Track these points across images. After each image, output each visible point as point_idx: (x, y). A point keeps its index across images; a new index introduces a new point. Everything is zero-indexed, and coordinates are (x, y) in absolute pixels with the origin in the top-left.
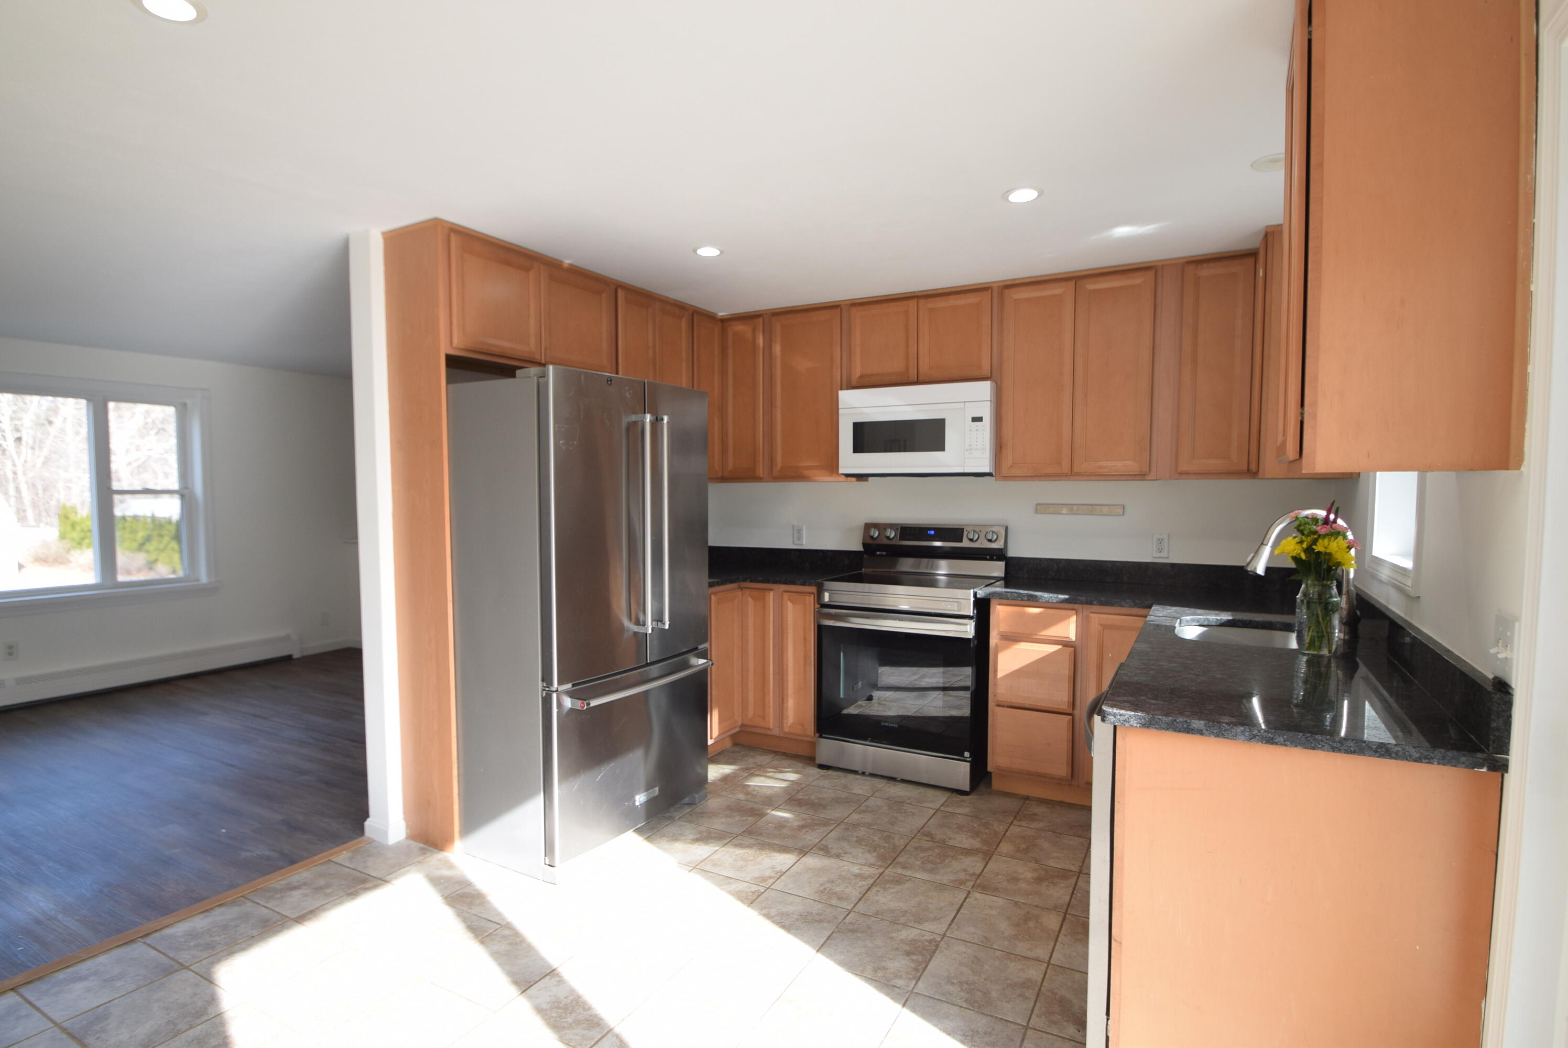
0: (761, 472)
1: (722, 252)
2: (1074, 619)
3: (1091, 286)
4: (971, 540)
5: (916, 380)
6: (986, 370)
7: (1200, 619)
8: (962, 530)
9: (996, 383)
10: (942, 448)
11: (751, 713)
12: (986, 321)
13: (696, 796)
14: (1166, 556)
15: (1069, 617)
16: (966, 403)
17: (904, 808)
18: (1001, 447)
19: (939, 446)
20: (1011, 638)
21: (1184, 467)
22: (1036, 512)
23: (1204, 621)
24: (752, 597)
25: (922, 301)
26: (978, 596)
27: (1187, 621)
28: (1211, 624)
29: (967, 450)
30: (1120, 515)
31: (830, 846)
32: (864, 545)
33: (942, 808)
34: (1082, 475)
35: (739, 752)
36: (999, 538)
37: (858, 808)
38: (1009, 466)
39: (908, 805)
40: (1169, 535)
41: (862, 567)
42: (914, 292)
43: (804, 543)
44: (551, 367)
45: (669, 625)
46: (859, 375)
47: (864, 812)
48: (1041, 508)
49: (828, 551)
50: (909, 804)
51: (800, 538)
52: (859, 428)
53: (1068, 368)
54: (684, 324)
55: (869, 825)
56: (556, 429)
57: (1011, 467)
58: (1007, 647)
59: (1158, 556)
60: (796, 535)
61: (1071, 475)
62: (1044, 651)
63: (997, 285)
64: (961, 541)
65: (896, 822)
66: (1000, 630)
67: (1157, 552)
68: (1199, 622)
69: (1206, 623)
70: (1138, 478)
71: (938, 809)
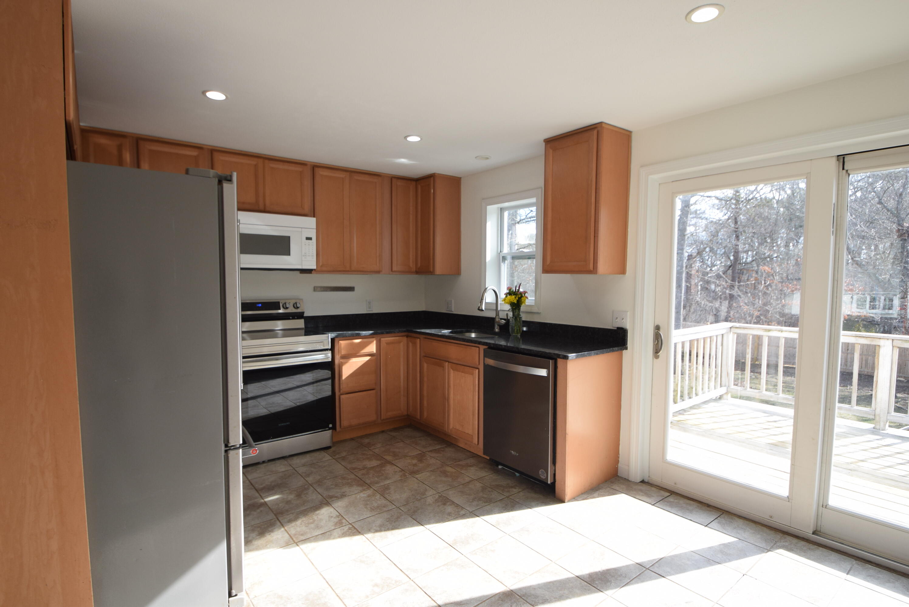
2: (375, 342)
4: (284, 308)
5: (264, 210)
6: (311, 211)
8: (279, 303)
9: (318, 219)
10: (289, 255)
12: (306, 183)
15: (373, 341)
16: (303, 229)
19: (286, 251)
20: (347, 357)
22: (314, 291)
25: (267, 161)
26: (332, 337)
29: (303, 256)
40: (372, 300)
48: (317, 289)
52: (242, 237)
53: (347, 216)
57: (321, 266)
58: (346, 363)
62: (362, 361)
63: (310, 164)
64: (280, 309)
66: (342, 354)
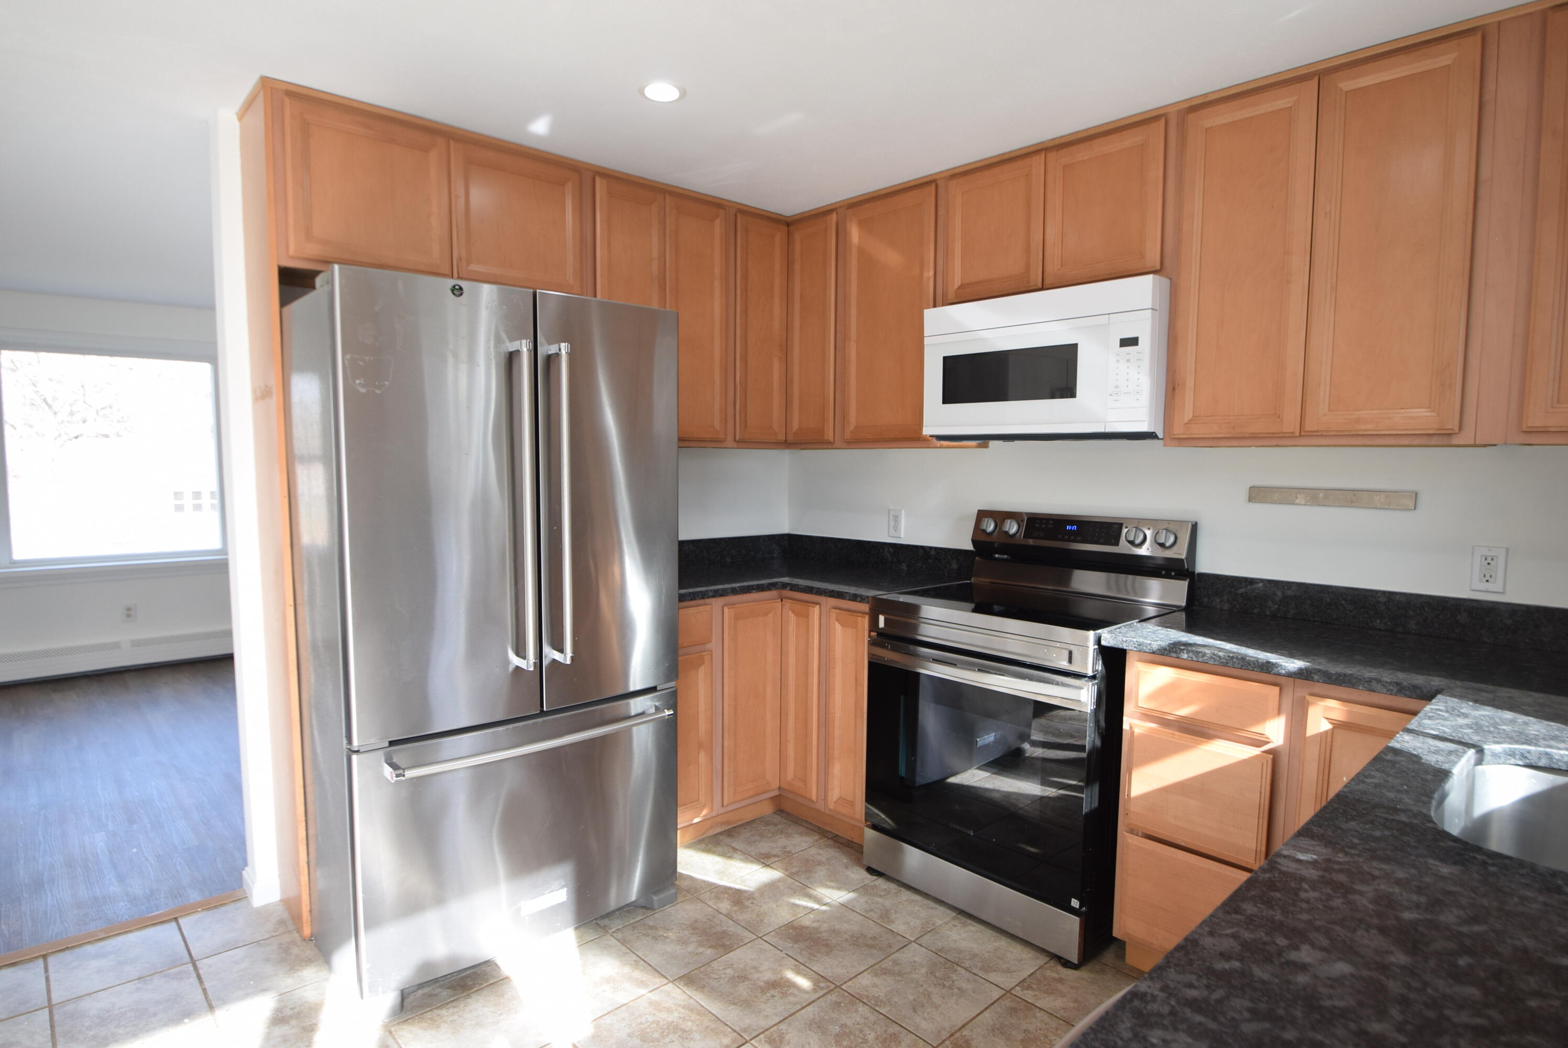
0: (829, 435)
1: (683, 94)
3: (1347, 85)
4: (1132, 543)
5: (1041, 287)
6: (1153, 257)
7: (1529, 752)
8: (1119, 525)
9: (1171, 279)
10: (1072, 393)
11: (790, 775)
12: (1155, 172)
13: (655, 898)
14: (1500, 590)
16: (1114, 315)
17: (954, 977)
18: (1174, 389)
19: (1067, 389)
21: (1536, 419)
22: (1250, 501)
23: (1539, 758)
24: (793, 612)
25: (1052, 156)
26: (1103, 643)
27: (1495, 755)
28: (1556, 766)
29: (1111, 395)
30: (1411, 510)
31: (787, 1037)
32: (974, 542)
33: (1018, 991)
34: (1321, 435)
35: (775, 825)
36: (1179, 540)
37: (878, 963)
38: (1185, 422)
39: (963, 971)
40: (1507, 549)
41: (972, 576)
42: (1042, 143)
43: (902, 536)
44: (336, 267)
45: (572, 658)
46: (959, 284)
47: (886, 972)
48: (1257, 494)
49: (931, 548)
50: (966, 969)
51: (896, 528)
52: (951, 364)
53: (1301, 241)
54: (718, 227)
55: (874, 1004)
56: (346, 362)
57: (1190, 422)
59: (1483, 589)
60: (892, 523)
61: (1300, 435)
63: (1177, 109)
64: (1116, 543)
65: (923, 1006)
66: (1144, 704)
67: (1481, 581)
68: (1526, 758)
69: (1542, 763)
70: (1434, 441)
71: (1009, 992)
